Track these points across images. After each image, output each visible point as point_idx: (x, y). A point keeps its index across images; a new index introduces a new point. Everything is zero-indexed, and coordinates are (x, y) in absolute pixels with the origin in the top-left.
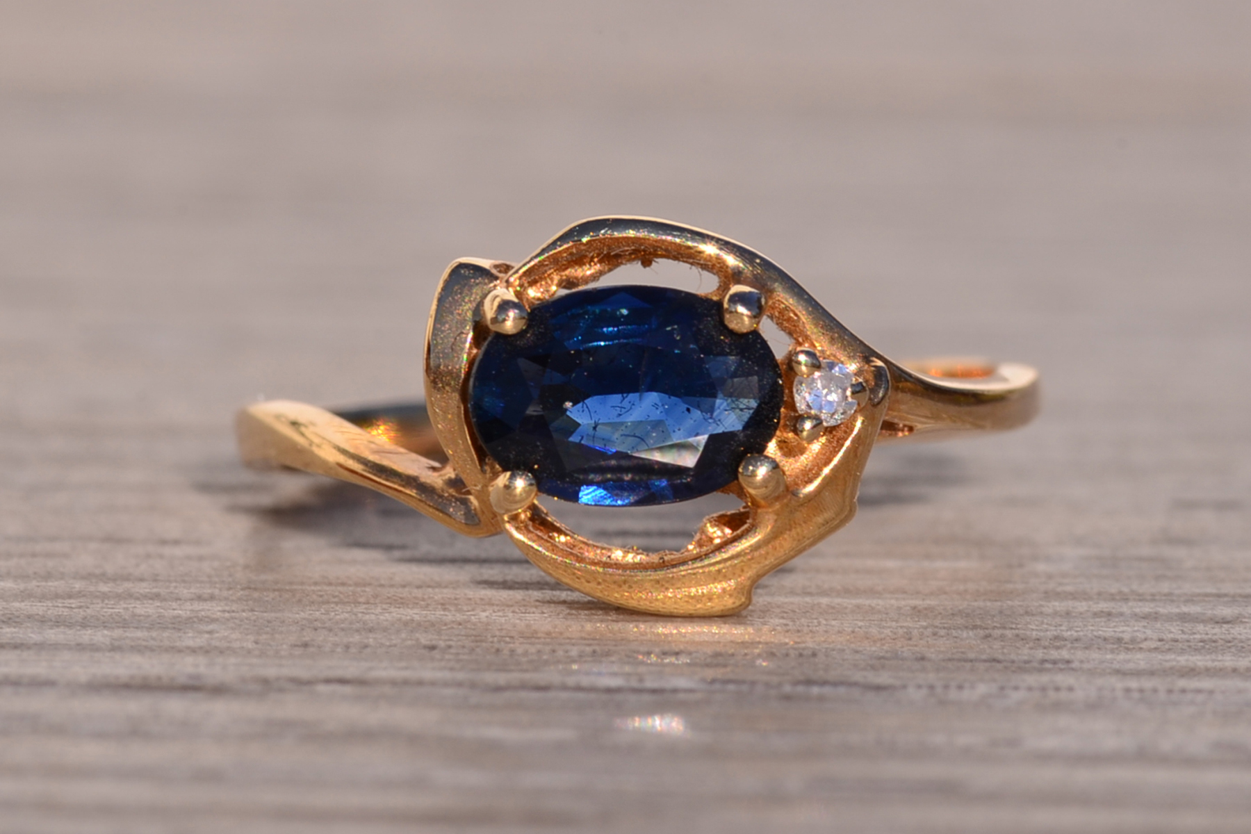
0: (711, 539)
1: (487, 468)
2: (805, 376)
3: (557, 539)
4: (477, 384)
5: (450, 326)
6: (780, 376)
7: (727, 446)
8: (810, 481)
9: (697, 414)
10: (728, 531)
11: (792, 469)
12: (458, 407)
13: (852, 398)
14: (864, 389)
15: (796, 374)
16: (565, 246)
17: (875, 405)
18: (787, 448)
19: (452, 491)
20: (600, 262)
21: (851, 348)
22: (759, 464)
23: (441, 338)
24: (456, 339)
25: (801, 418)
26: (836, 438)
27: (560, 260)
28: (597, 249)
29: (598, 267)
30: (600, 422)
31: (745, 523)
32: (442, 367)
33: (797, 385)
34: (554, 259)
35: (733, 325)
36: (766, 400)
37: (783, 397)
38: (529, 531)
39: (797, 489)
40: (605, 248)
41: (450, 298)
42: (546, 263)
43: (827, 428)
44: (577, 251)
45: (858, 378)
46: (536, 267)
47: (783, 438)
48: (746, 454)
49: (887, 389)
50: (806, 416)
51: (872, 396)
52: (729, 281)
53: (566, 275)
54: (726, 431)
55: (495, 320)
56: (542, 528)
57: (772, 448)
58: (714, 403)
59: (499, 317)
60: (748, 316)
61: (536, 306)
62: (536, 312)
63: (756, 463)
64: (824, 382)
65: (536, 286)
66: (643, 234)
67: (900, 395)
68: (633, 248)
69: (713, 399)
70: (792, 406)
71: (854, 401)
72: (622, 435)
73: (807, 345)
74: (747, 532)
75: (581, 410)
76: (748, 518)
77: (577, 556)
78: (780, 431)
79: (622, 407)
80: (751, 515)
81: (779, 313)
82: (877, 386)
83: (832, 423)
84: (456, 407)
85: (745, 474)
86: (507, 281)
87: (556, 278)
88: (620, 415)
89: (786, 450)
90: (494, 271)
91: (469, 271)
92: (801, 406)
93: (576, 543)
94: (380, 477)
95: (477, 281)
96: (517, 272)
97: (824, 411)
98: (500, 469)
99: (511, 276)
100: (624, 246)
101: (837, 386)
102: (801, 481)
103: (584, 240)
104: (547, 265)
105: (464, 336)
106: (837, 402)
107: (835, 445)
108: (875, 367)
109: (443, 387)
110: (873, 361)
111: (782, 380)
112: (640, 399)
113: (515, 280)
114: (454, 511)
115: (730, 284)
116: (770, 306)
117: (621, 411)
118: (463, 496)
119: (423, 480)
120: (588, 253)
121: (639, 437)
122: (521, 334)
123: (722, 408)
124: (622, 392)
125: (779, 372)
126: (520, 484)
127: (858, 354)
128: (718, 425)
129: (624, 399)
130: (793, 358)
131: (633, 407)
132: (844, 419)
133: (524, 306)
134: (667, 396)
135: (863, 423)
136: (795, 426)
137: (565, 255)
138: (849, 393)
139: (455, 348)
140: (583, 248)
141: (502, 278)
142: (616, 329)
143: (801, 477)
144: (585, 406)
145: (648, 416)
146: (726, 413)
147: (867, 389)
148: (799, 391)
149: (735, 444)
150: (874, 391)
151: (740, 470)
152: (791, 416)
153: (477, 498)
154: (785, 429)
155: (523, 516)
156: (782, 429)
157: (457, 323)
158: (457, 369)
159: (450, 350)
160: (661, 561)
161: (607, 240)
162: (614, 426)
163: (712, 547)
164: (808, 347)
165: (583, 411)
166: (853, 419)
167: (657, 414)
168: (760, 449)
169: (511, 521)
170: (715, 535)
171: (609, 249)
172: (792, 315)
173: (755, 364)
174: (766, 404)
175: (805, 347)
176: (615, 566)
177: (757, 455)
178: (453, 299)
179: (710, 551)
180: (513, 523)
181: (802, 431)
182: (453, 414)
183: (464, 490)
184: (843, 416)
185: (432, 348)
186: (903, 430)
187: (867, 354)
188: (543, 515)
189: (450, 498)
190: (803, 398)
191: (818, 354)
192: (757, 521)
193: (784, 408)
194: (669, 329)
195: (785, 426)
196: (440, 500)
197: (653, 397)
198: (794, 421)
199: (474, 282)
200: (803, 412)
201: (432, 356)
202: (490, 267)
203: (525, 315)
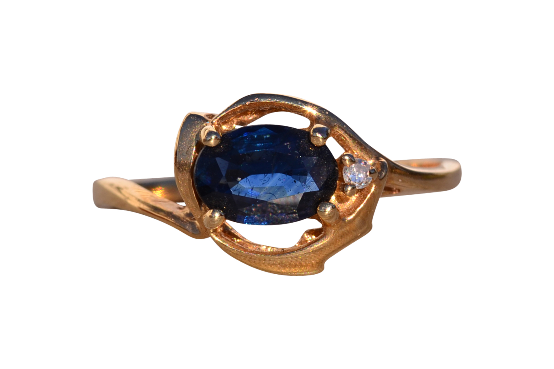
0: (306, 241)
1: (203, 208)
2: (348, 166)
3: (236, 241)
4: (197, 169)
5: (185, 143)
6: (337, 166)
7: (312, 198)
8: (351, 214)
9: (298, 183)
10: (314, 237)
11: (343, 209)
12: (189, 180)
13: (370, 176)
14: (375, 172)
15: (344, 165)
16: (239, 106)
17: (381, 180)
18: (340, 199)
19: (188, 219)
20: (255, 113)
21: (370, 153)
22: (327, 206)
23: (182, 149)
24: (188, 149)
25: (346, 185)
26: (363, 195)
27: (236, 112)
28: (253, 107)
29: (255, 116)
30: (254, 187)
31: (321, 233)
32: (182, 162)
33: (344, 170)
34: (233, 112)
35: (315, 142)
36: (330, 177)
37: (338, 175)
38: (222, 237)
39: (345, 218)
40: (257, 107)
41: (186, 130)
42: (230, 114)
43: (358, 190)
44: (244, 109)
45: (372, 167)
46: (225, 116)
47: (338, 194)
48: (321, 202)
49: (386, 172)
50: (348, 184)
51: (379, 175)
52: (314, 122)
53: (240, 120)
54: (312, 191)
55: (205, 140)
56: (229, 235)
57: (333, 199)
58: (306, 178)
59: (207, 138)
60: (321, 138)
61: (224, 134)
62: (224, 136)
63: (326, 206)
64: (357, 169)
65: (226, 125)
66: (274, 100)
67: (393, 175)
68: (270, 107)
69: (305, 177)
70: (342, 180)
71: (371, 177)
72: (264, 193)
73: (350, 152)
74: (322, 237)
75: (245, 181)
76: (322, 231)
77: (244, 249)
78: (337, 191)
79: (264, 180)
80: (324, 230)
81: (337, 137)
82: (382, 170)
83: (361, 187)
84: (188, 180)
85: (320, 211)
86: (212, 122)
87: (235, 121)
88: (263, 184)
89: (340, 200)
90: (206, 118)
91: (195, 118)
92: (346, 180)
93: (244, 243)
94: (155, 212)
95: (198, 122)
96: (216, 118)
97: (357, 182)
98: (208, 209)
99: (214, 120)
100: (266, 106)
101: (363, 170)
102: (347, 214)
103: (247, 103)
104: (230, 115)
105: (192, 147)
106: (363, 178)
107: (362, 198)
108: (381, 162)
109: (183, 171)
110: (380, 159)
111: (338, 168)
112: (272, 176)
113: (216, 122)
114: (188, 227)
115: (314, 123)
116: (333, 134)
117: (264, 182)
118: (193, 221)
119: (175, 213)
120: (249, 109)
121: (272, 194)
122: (217, 146)
123: (310, 180)
124: (264, 173)
125: (336, 164)
126: (217, 215)
127: (373, 156)
128: (309, 188)
129: (265, 176)
130: (343, 158)
131: (269, 180)
132: (366, 185)
133: (219, 134)
134: (285, 175)
135: (375, 187)
136: (343, 189)
137: (238, 110)
138: (368, 174)
139: (188, 153)
140: (247, 107)
141: (210, 121)
142: (262, 144)
143: (347, 212)
144: (247, 180)
145: (276, 184)
146: (312, 183)
147: (377, 172)
148: (345, 173)
149: (316, 197)
150: (380, 173)
151: (318, 209)
152: (341, 184)
153: (199, 221)
154: (339, 190)
155: (219, 230)
156: (338, 190)
157: (189, 141)
158: (189, 163)
159: (186, 154)
160: (282, 251)
161: (258, 103)
162: (261, 189)
163: (306, 244)
164: (351, 153)
165: (246, 182)
166: (371, 186)
167: (279, 183)
168: (327, 199)
169: (214, 232)
170: (308, 239)
171: (259, 108)
172: (343, 138)
173: (325, 161)
174: (330, 179)
175: (349, 153)
176: (261, 253)
177: (326, 202)
178: (187, 130)
179: (305, 246)
180: (215, 233)
181: (347, 191)
182: (187, 183)
183: (192, 218)
184: (365, 184)
185: (178, 153)
186: (395, 191)
187: (378, 156)
188: (230, 230)
189: (187, 222)
190: (347, 176)
191: (354, 156)
192: (326, 232)
193: (339, 181)
194: (286, 144)
195: (339, 189)
196: (182, 223)
197: (278, 175)
198: (343, 187)
199: (197, 123)
200: (347, 183)
201: (177, 156)
202: (204, 116)
203: (219, 138)
